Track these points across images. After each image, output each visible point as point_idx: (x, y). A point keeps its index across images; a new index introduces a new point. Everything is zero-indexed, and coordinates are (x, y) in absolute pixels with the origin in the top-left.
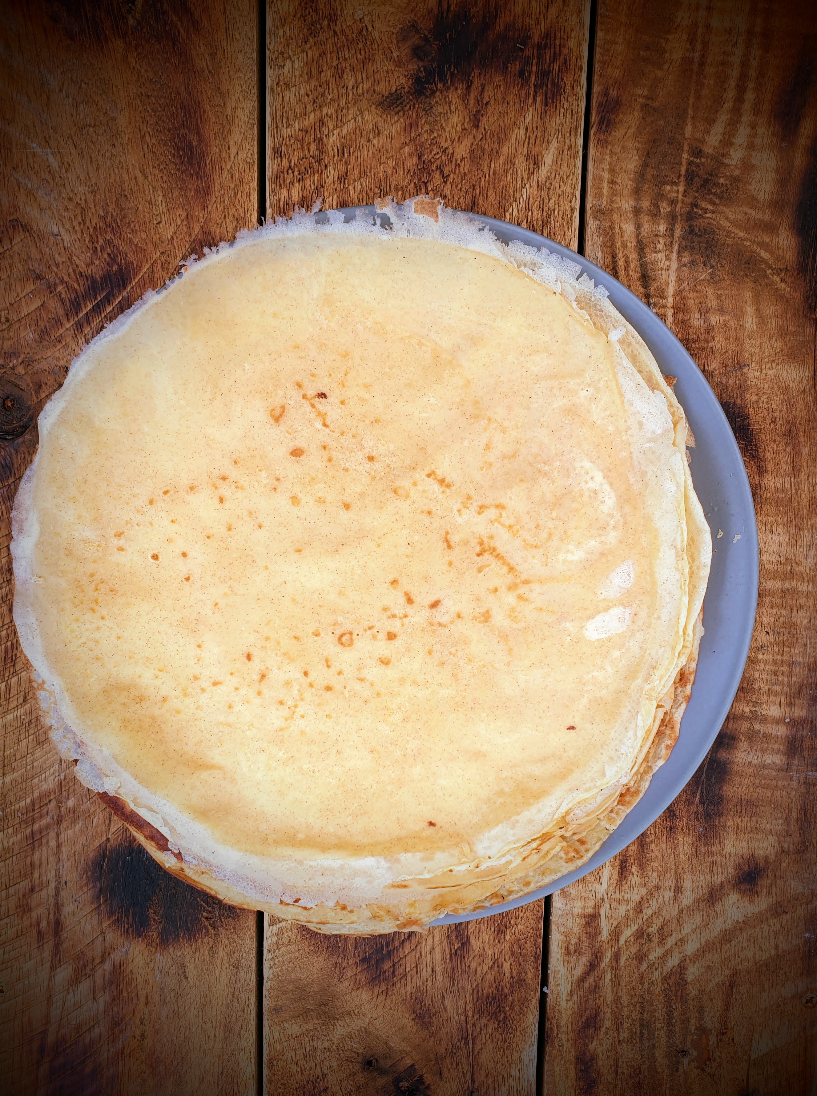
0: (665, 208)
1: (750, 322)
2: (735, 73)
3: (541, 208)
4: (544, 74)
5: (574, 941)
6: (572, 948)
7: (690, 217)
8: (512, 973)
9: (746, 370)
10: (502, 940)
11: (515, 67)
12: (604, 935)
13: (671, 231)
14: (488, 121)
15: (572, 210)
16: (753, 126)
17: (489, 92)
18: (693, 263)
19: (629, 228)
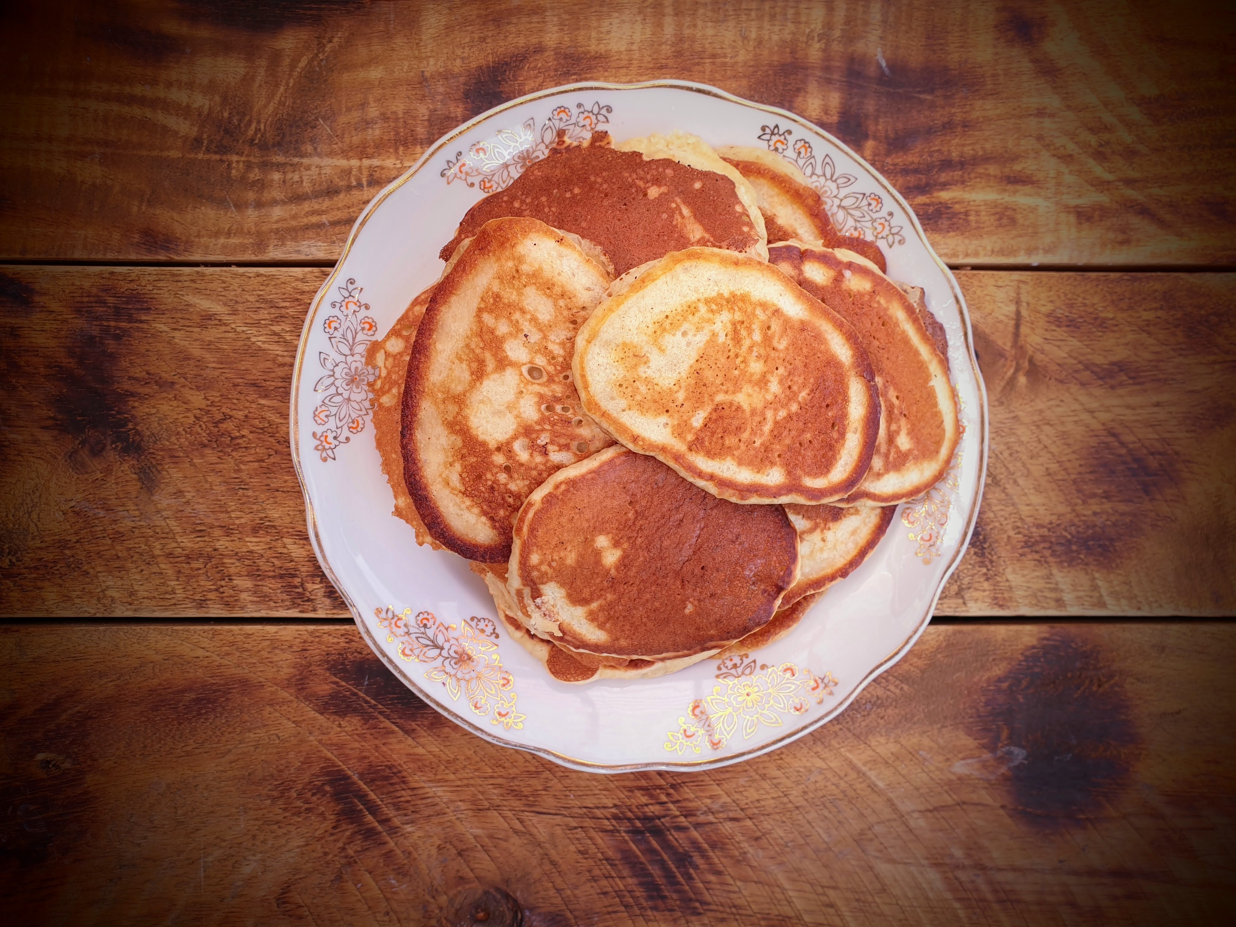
0: (255, 175)
1: (376, 73)
2: (115, 107)
3: (257, 310)
4: (118, 313)
5: (1111, 235)
6: (1121, 237)
7: (264, 147)
8: (1156, 309)
9: (427, 74)
10: (1114, 322)
11: (111, 345)
12: (1103, 199)
13: (279, 166)
14: (166, 371)
15: (258, 275)
16: (169, 85)
17: (138, 372)
18: (312, 140)
19: (277, 212)
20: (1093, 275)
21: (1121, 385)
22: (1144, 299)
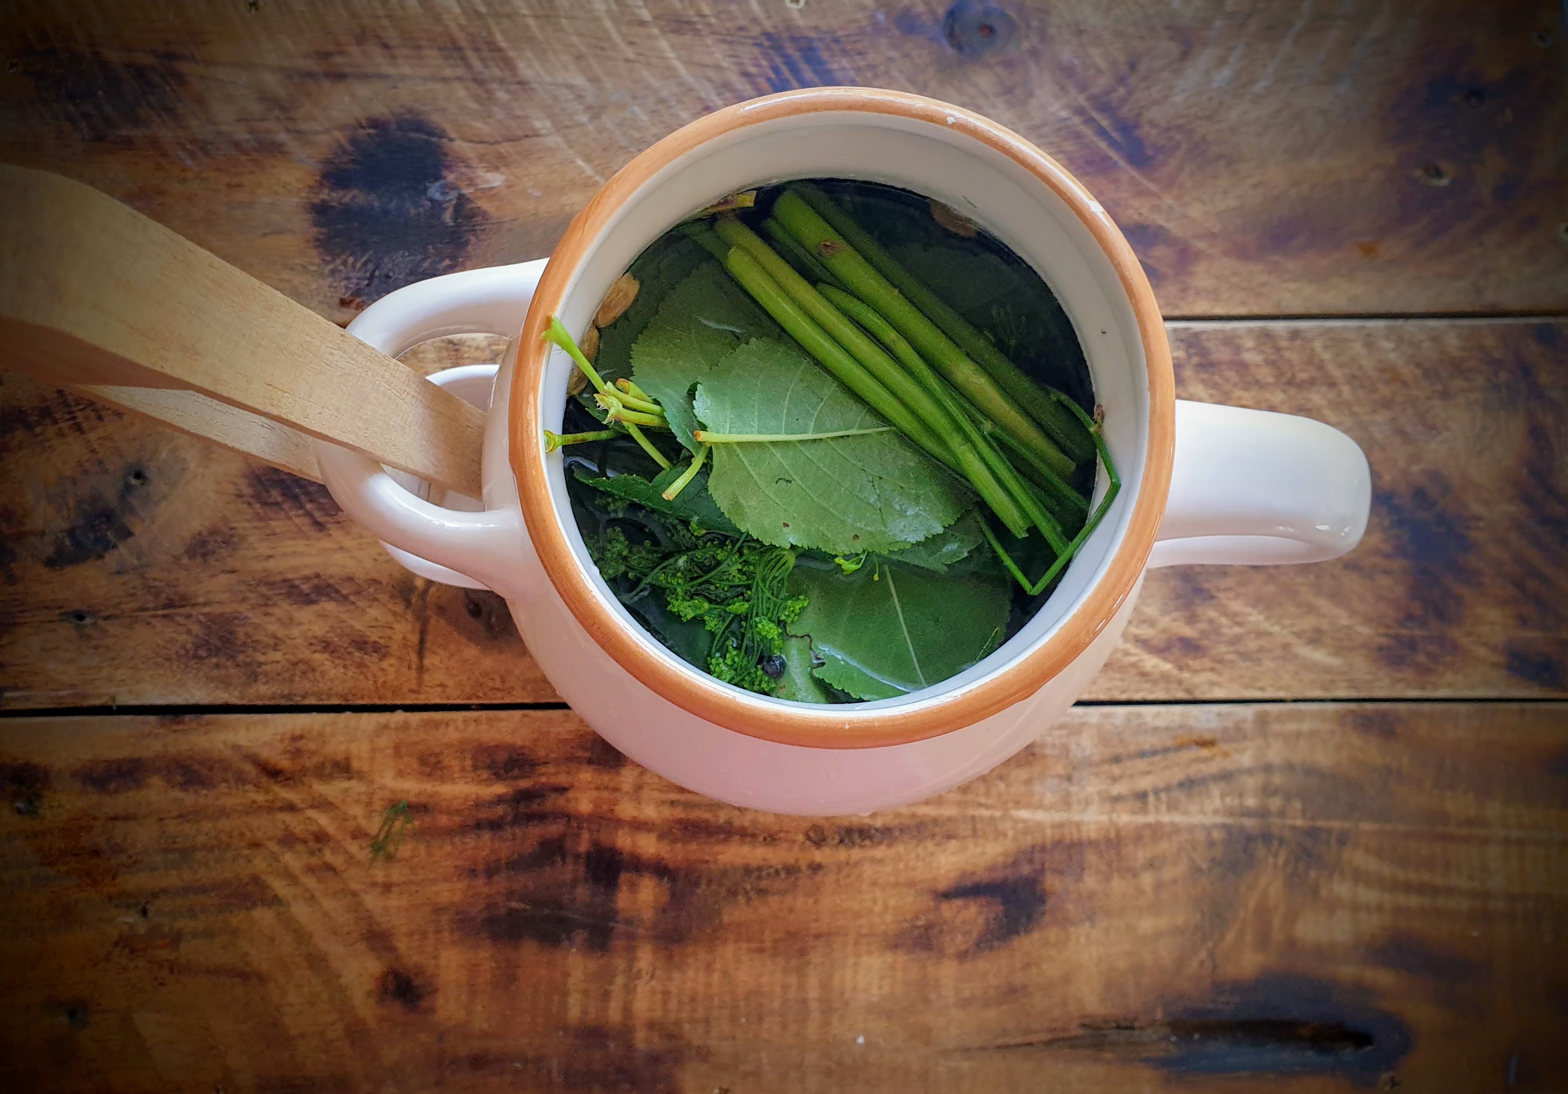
0: (1275, 803)
2: (1438, 880)
4: (1412, 645)
5: (312, 746)
6: (301, 744)
7: (1266, 837)
8: (265, 663)
14: (1353, 580)
20: (335, 701)
21: (307, 579)
22: (279, 674)
